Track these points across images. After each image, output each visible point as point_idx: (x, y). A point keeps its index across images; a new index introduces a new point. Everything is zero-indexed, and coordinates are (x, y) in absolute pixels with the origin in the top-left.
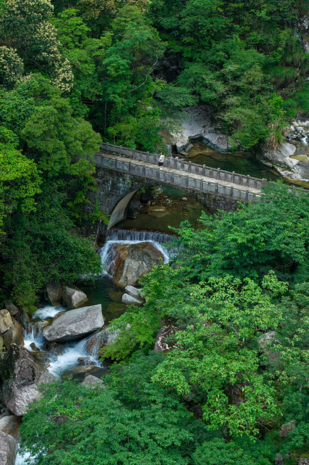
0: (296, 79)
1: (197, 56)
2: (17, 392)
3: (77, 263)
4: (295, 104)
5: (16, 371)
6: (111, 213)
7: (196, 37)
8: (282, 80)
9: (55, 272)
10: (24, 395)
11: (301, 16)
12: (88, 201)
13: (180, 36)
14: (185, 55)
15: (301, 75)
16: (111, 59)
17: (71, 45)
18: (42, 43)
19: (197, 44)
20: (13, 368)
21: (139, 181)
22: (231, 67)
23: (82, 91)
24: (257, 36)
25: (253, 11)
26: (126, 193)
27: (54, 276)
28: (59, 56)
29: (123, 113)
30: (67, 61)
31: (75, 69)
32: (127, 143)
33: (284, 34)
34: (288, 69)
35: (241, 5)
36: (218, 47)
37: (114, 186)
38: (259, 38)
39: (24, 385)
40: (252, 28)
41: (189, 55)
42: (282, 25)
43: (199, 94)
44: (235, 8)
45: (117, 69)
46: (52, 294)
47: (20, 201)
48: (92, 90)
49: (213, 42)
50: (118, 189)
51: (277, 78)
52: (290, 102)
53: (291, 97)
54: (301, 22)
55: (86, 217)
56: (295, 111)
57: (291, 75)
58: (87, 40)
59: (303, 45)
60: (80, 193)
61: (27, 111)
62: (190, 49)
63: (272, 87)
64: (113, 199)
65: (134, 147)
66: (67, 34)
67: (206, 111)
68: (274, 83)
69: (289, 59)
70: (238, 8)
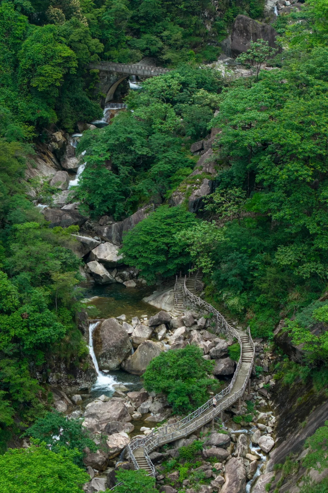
0: (202, 43)
1: (147, 30)
2: (68, 159)
3: (92, 111)
4: (202, 56)
5: (67, 150)
6: (107, 93)
7: (147, 20)
8: (194, 43)
9: (82, 116)
10: (71, 161)
11: (203, 10)
12: (95, 88)
13: (138, 20)
14: (141, 30)
15: (205, 41)
16: (106, 16)
17: (86, 11)
18: (74, 8)
19: (147, 25)
20: (65, 149)
21: (121, 75)
22: (166, 33)
23: (92, 33)
24: (180, 19)
25: (177, 5)
26: (115, 82)
27: (81, 117)
28: (81, 15)
29: (112, 46)
30: (85, 17)
31: (88, 21)
32: (114, 61)
33: (194, 19)
34: (197, 38)
35: (170, 3)
36: (159, 24)
37: (108, 79)
38: (181, 21)
39: (71, 157)
40: (177, 15)
41: (144, 30)
42: (193, 14)
43: (149, 49)
44: (167, 5)
45: (109, 21)
46: (80, 127)
47: (69, 68)
48: (97, 33)
49: (156, 23)
50: (110, 80)
51: (191, 42)
52: (199, 55)
53: (199, 53)
54: (204, 13)
55: (94, 96)
56: (201, 59)
57: (199, 40)
58: (94, 10)
59: (205, 26)
60: (92, 83)
61: (70, 32)
62: (144, 27)
63: (188, 46)
64: (108, 86)
65: (117, 62)
66: (84, 7)
67: (154, 60)
68: (190, 44)
69: (198, 32)
70: (169, 4)
